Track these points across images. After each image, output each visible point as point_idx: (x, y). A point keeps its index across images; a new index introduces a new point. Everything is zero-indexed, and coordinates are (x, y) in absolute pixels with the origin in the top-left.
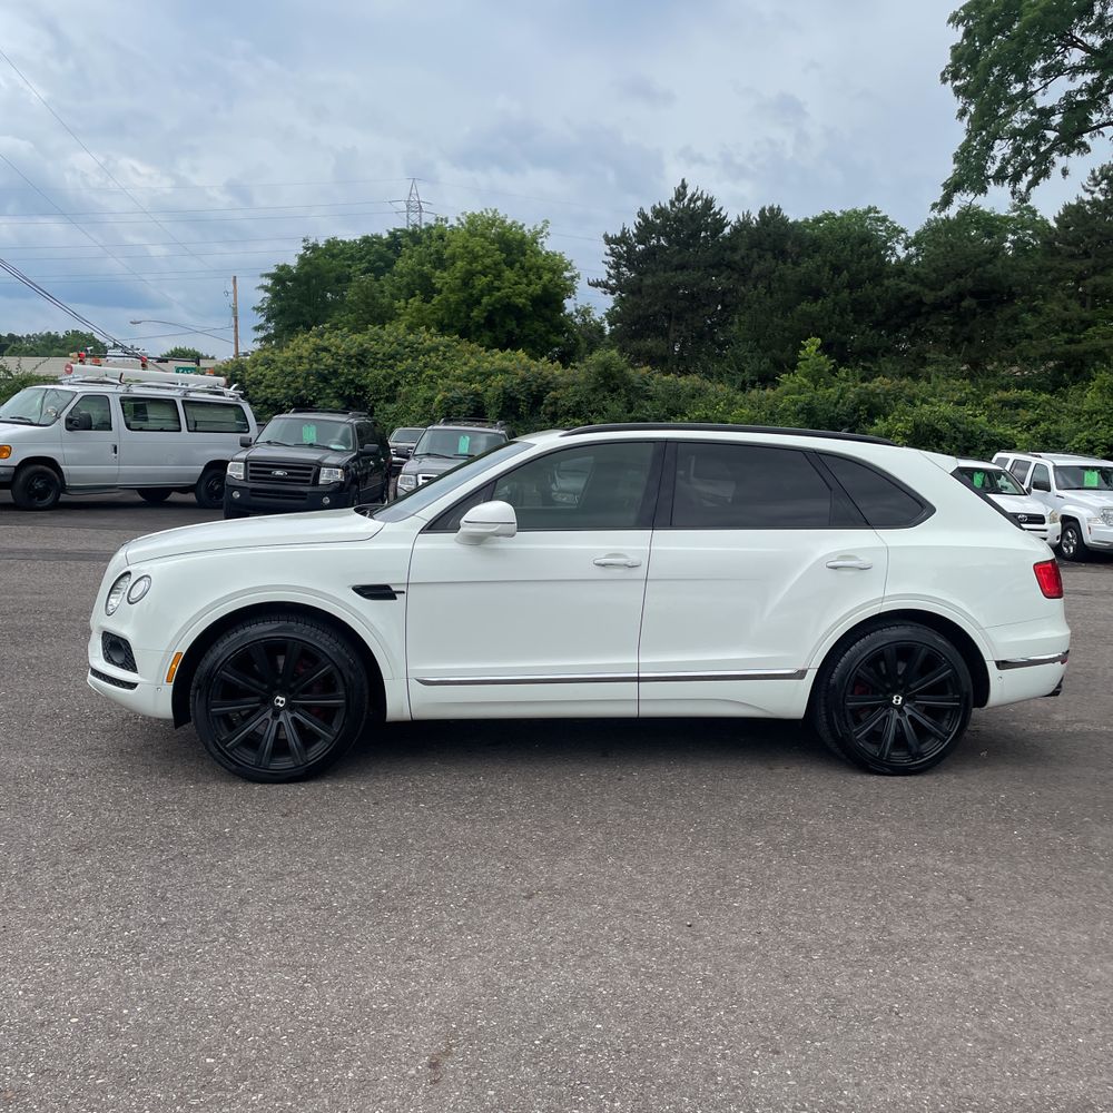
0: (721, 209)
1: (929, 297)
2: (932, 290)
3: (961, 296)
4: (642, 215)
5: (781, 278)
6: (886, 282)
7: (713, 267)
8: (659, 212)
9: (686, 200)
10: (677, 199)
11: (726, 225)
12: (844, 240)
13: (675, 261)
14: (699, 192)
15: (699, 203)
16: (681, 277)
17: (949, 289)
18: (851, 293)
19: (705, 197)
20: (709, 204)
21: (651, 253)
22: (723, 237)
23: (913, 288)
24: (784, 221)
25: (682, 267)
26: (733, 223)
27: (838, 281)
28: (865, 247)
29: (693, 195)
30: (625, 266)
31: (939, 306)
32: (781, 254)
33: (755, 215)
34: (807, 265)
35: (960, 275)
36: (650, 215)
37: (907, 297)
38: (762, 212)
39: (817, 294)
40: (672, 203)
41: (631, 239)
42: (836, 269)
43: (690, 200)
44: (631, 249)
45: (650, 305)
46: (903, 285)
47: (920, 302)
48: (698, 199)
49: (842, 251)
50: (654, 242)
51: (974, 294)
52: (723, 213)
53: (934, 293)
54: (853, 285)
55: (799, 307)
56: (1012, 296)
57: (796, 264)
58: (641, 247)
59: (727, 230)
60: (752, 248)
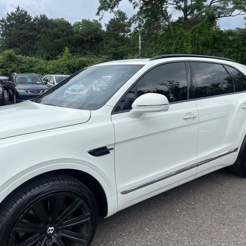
0: (30, 14)
1: (85, 39)
2: (85, 37)
3: (92, 39)
4: (8, 14)
5: (49, 33)
6: (75, 35)
7: (30, 29)
8: (13, 14)
9: (20, 11)
10: (17, 11)
11: (32, 18)
12: (63, 24)
13: (20, 27)
14: (23, 9)
15: (23, 12)
16: (22, 32)
17: (89, 37)
18: (67, 37)
19: (25, 11)
20: (26, 13)
21: (12, 25)
22: (32, 22)
23: (81, 37)
24: (47, 19)
25: (21, 29)
26: (33, 18)
27: (63, 34)
28: (68, 26)
29: (22, 10)
30: (5, 28)
31: (87, 41)
32: (47, 27)
33: (39, 17)
34: (55, 30)
35: (91, 34)
36: (10, 14)
37: (80, 39)
38: (41, 16)
39: (58, 37)
40: (16, 12)
41: (5, 21)
42: (63, 31)
43: (21, 11)
44: (6, 24)
45: (14, 39)
46: (79, 36)
47: (83, 40)
48: (23, 11)
49: (63, 27)
50: (12, 22)
51: (95, 39)
52: (30, 15)
53: (86, 38)
54: (67, 35)
55: (55, 41)
56: (103, 39)
57: (52, 30)
58: (9, 23)
59: (32, 20)
60: (40, 25)
